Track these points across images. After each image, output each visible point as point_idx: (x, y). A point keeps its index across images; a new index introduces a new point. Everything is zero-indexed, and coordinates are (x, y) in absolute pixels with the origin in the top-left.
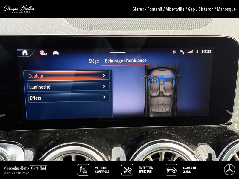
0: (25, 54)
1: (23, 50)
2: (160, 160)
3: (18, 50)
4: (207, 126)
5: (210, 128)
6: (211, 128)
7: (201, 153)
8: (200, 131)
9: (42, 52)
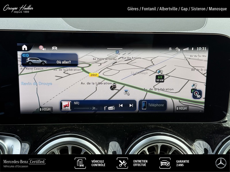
0: (25, 49)
1: (23, 45)
2: (155, 153)
3: (18, 44)
4: (202, 123)
5: (205, 125)
6: (207, 125)
7: (198, 148)
8: (195, 127)
9: (41, 47)
